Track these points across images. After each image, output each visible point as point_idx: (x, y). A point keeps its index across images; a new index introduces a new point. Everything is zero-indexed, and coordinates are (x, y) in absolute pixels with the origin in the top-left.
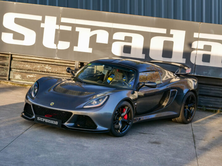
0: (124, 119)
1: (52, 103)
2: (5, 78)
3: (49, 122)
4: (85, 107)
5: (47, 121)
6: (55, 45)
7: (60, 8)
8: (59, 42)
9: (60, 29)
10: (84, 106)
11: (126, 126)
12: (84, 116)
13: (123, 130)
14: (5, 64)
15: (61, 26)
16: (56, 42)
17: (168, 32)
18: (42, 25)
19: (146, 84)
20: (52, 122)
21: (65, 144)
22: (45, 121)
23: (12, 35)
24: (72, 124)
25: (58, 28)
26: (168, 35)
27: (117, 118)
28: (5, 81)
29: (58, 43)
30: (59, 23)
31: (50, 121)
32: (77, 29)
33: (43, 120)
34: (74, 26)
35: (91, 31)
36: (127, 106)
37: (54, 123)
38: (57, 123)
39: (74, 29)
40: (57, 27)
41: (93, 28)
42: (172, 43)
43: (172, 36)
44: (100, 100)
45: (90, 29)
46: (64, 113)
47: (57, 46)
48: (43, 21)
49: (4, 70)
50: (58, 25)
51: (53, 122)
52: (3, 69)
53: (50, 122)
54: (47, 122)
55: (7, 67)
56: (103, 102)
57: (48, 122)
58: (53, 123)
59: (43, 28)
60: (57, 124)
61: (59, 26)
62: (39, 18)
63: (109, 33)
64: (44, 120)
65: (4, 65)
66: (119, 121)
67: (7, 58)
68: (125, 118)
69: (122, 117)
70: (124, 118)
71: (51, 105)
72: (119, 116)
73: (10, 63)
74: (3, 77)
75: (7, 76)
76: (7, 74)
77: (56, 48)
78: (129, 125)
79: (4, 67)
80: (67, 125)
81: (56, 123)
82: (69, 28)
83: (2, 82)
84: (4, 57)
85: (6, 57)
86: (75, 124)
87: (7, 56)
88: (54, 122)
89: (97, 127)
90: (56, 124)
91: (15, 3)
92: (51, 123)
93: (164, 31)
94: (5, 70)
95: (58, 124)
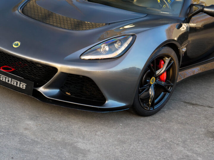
0: (161, 80)
1: (16, 42)
3: (8, 81)
4: (83, 57)
5: (4, 78)
10: (82, 54)
11: (163, 93)
12: (81, 77)
13: (156, 101)
19: (206, 9)
20: (14, 82)
21: (37, 143)
24: (56, 91)
27: (145, 79)
31: (10, 79)
36: (168, 57)
37: (18, 86)
38: (25, 86)
44: (116, 45)
46: (40, 66)
51: (17, 83)
53: (10, 82)
54: (4, 80)
56: (123, 48)
57: (7, 81)
58: (15, 85)
60: (24, 88)
66: (150, 85)
68: (162, 78)
69: (156, 78)
70: (159, 78)
71: (14, 46)
78: (169, 92)
80: (45, 93)
81: (23, 86)
86: (61, 90)
88: (19, 82)
89: (107, 102)
92: (12, 83)
95: (26, 88)
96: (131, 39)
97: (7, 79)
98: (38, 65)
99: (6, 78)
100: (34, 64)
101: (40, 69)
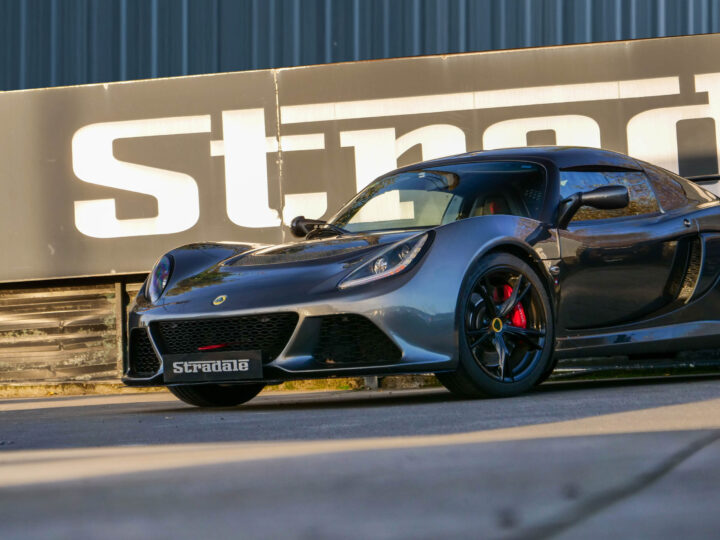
0: (512, 324)
1: (219, 298)
2: (110, 373)
3: (217, 367)
4: (344, 286)
5: (209, 366)
6: (275, 213)
7: (272, 70)
8: (288, 198)
9: (284, 149)
10: (340, 282)
11: (527, 352)
14: (106, 323)
15: (283, 139)
16: (276, 203)
17: (687, 85)
18: (215, 149)
19: (585, 197)
20: (227, 366)
22: (200, 371)
23: (110, 204)
25: (275, 149)
26: (690, 96)
27: (481, 321)
28: (112, 382)
29: (283, 204)
30: (274, 128)
31: (219, 362)
32: (347, 139)
33: (195, 366)
34: (331, 129)
35: (398, 135)
36: (516, 273)
37: (235, 369)
38: (246, 365)
39: (332, 140)
40: (273, 145)
41: (403, 125)
42: (709, 123)
43: (703, 99)
44: (401, 255)
45: (391, 131)
46: (268, 320)
47: (281, 215)
48: (217, 133)
49: (102, 345)
50: (275, 138)
51: (232, 364)
52: (99, 343)
53: (220, 370)
54: (209, 370)
55: (113, 333)
56: (413, 255)
57: (214, 370)
58: (230, 369)
59: (220, 160)
60: (246, 369)
61: (278, 140)
62: (201, 124)
63: (464, 130)
64: (197, 366)
65: (104, 328)
66: (493, 333)
67: (109, 300)
68: (518, 322)
69: (503, 318)
70: (510, 320)
71: (215, 303)
72: (490, 313)
73: (120, 316)
74: (105, 373)
75: (115, 365)
76: (115, 359)
77: (277, 223)
78: (539, 349)
79: (103, 334)
81: (244, 365)
82: (316, 142)
83: (102, 387)
84: (96, 297)
85: (105, 297)
86: (316, 357)
87: (107, 291)
88: (235, 362)
89: (404, 354)
90: (241, 369)
91: (106, 85)
92: (224, 369)
93: (670, 86)
94: (109, 346)
95: (250, 366)
96: (425, 238)
97: (214, 366)
98: (263, 321)
99: (211, 364)
100: (255, 320)
101: (269, 326)
